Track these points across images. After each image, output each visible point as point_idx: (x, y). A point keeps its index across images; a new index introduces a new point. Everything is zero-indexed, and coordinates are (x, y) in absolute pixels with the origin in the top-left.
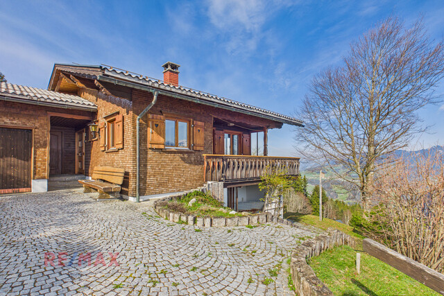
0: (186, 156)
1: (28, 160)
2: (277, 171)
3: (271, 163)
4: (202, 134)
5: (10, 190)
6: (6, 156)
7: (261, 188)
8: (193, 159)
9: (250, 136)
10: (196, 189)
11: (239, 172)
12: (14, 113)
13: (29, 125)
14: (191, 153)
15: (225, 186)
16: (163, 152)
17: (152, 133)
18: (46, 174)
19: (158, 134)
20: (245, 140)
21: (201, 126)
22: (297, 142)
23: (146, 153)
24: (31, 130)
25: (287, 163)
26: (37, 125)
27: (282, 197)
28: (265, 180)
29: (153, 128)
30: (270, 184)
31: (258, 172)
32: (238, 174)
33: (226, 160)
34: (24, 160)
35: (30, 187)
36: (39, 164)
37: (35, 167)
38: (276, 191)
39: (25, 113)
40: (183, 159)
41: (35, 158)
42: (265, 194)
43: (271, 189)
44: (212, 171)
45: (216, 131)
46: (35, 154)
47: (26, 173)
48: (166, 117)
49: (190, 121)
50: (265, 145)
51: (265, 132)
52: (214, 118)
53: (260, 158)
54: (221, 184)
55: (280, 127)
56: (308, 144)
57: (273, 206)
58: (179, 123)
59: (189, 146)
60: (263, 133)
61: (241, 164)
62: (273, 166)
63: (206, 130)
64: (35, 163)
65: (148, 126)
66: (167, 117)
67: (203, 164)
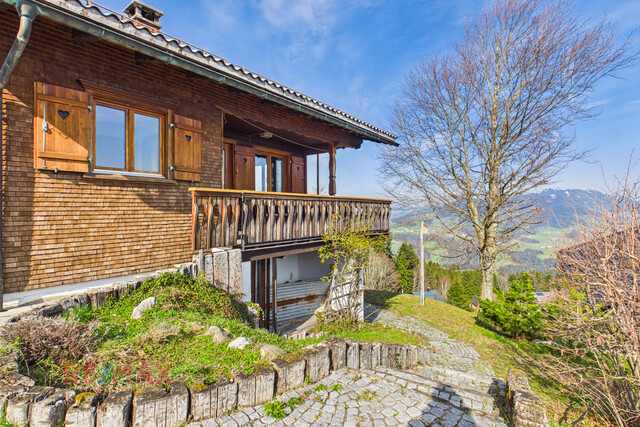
0: (153, 192)
2: (353, 225)
3: (343, 208)
4: (196, 146)
7: (324, 257)
8: (172, 200)
9: (305, 162)
10: (171, 270)
11: (278, 228)
14: (169, 185)
15: (245, 257)
16: (87, 180)
17: (49, 131)
19: (69, 136)
20: (295, 167)
21: (193, 129)
22: (382, 175)
23: (31, 183)
25: (371, 210)
27: (361, 272)
28: (330, 242)
29: (50, 120)
30: (340, 248)
31: (318, 225)
32: (276, 231)
33: (248, 202)
38: (352, 261)
40: (147, 200)
42: (331, 269)
43: (342, 259)
44: (213, 227)
45: (237, 148)
48: (96, 97)
49: (165, 115)
50: (332, 177)
51: (331, 153)
52: (226, 115)
53: (321, 199)
54: (236, 254)
55: (357, 146)
56: (399, 179)
57: (346, 289)
58: (137, 117)
59: (164, 170)
60: (327, 154)
61: (282, 211)
62: (346, 214)
63: (206, 139)
65: (34, 113)
66: (99, 99)
67: (190, 210)
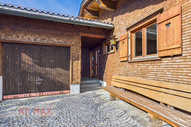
1: (68, 70)
5: (58, 92)
6: (55, 67)
12: (59, 35)
13: (68, 43)
18: (79, 80)
24: (70, 47)
26: (73, 43)
34: (66, 70)
35: (70, 90)
36: (74, 72)
37: (72, 75)
39: (66, 34)
41: (72, 68)
46: (72, 65)
47: (67, 79)
64: (72, 72)
